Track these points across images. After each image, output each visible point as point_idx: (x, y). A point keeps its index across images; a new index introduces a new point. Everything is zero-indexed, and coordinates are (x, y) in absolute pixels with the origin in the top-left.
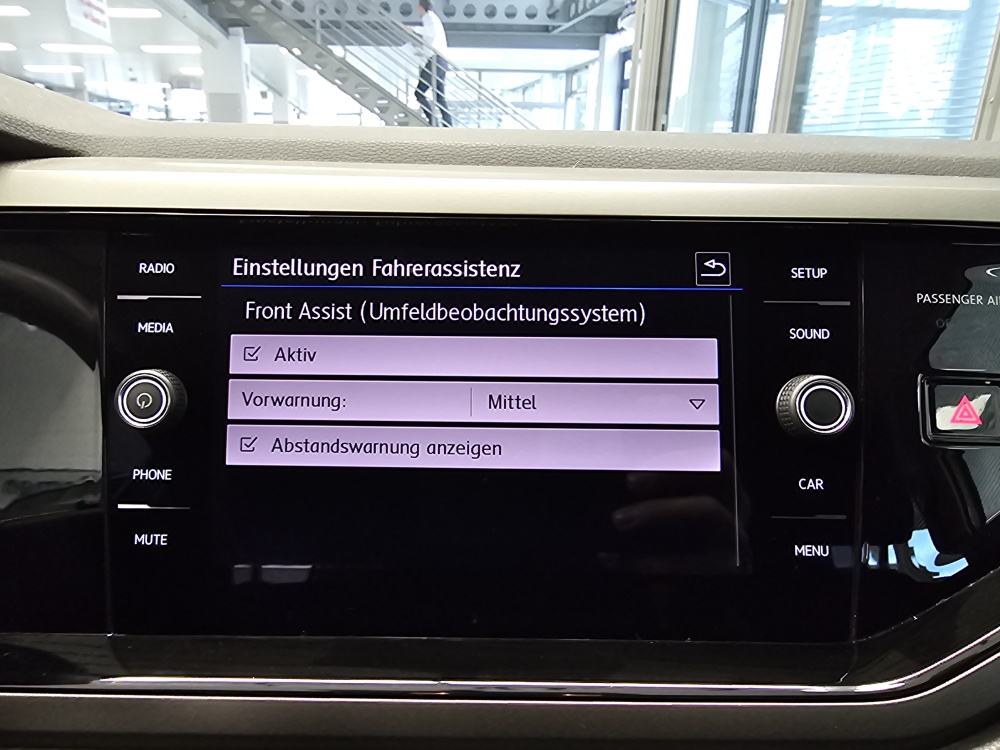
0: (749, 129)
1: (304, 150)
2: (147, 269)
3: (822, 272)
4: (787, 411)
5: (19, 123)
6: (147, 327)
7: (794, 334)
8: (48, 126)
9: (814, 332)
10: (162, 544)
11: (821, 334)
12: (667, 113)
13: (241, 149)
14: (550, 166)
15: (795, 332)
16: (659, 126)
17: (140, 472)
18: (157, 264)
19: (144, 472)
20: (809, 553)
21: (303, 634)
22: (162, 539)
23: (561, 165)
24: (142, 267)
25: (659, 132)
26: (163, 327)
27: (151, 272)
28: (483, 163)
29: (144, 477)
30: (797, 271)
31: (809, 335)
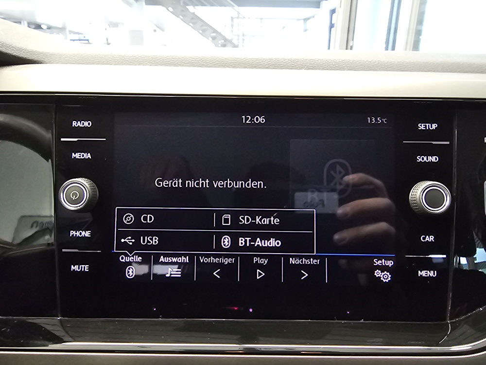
0: (393, 49)
1: (161, 61)
2: (76, 124)
3: (434, 126)
4: (415, 201)
5: (8, 46)
6: (77, 155)
7: (420, 159)
8: (24, 47)
9: (430, 158)
10: (86, 270)
11: (434, 159)
12: (353, 40)
13: (127, 59)
14: (291, 69)
15: (420, 158)
16: (349, 47)
17: (74, 233)
18: (82, 122)
19: (76, 232)
20: (426, 275)
21: (160, 317)
22: (86, 268)
23: (296, 69)
24: (74, 124)
25: (349, 51)
26: (85, 155)
27: (79, 126)
28: (255, 67)
29: (76, 235)
30: (421, 126)
31: (427, 160)
